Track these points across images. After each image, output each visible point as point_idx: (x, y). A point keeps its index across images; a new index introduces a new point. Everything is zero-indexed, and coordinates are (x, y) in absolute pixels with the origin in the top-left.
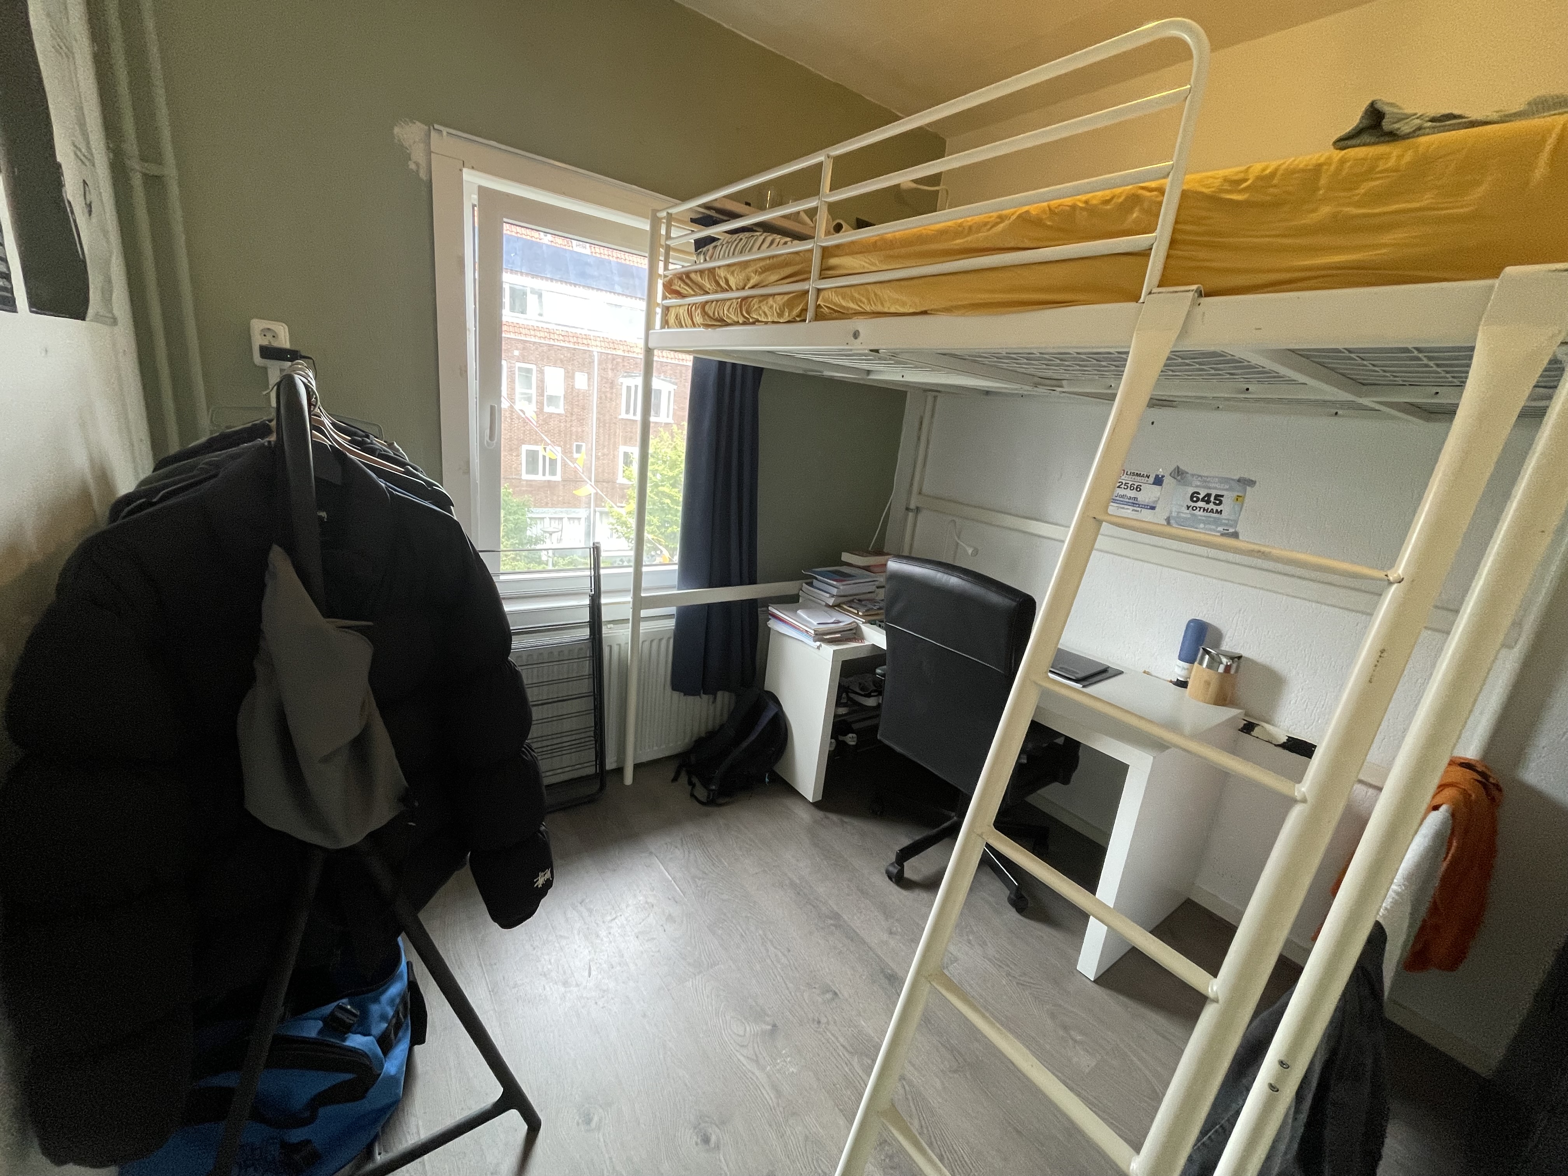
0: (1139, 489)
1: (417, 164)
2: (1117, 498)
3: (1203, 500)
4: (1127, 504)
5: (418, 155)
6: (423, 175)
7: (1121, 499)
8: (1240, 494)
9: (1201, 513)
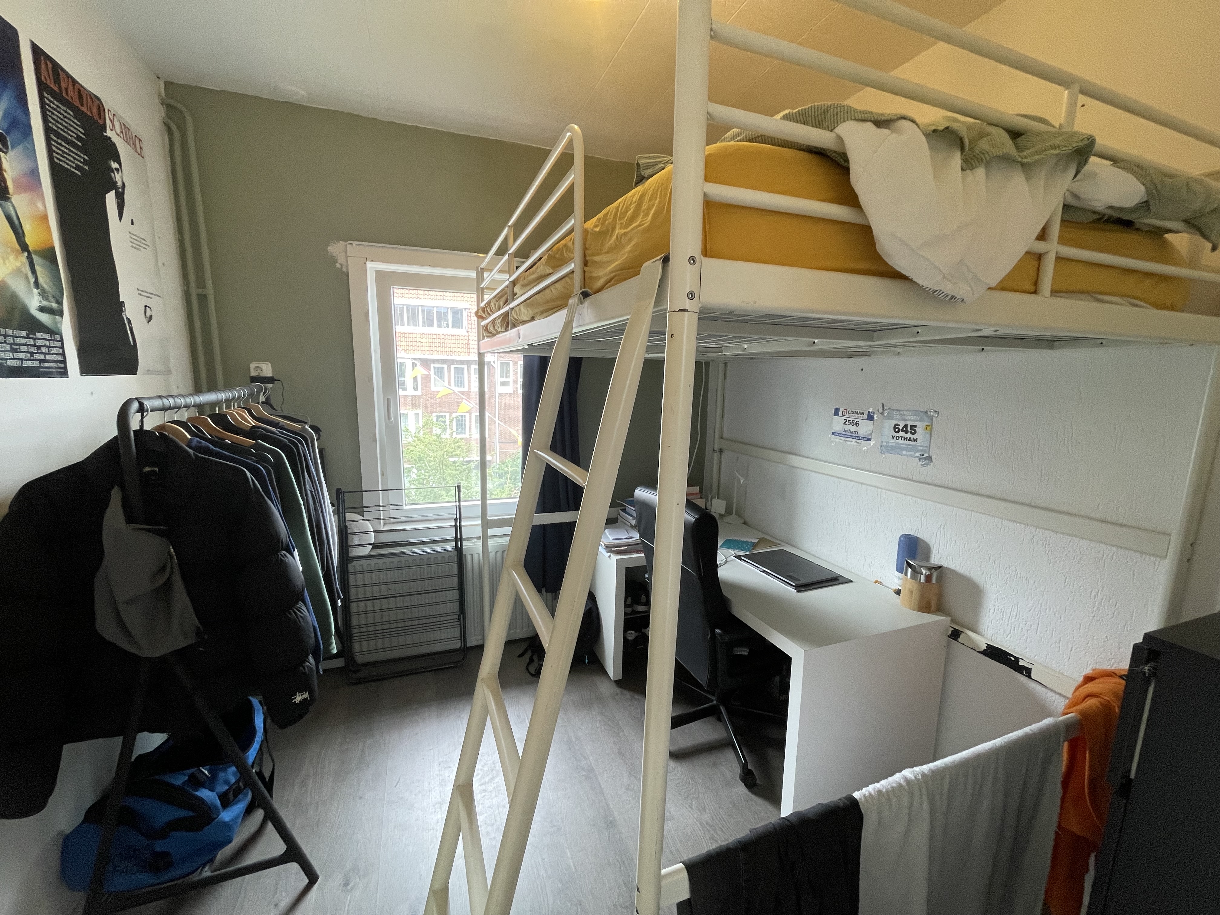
0: (857, 424)
1: (341, 265)
2: (845, 433)
3: (903, 431)
4: (851, 437)
5: (341, 259)
6: (344, 269)
7: (847, 433)
8: (928, 424)
9: (902, 442)
